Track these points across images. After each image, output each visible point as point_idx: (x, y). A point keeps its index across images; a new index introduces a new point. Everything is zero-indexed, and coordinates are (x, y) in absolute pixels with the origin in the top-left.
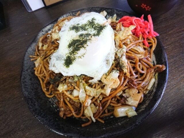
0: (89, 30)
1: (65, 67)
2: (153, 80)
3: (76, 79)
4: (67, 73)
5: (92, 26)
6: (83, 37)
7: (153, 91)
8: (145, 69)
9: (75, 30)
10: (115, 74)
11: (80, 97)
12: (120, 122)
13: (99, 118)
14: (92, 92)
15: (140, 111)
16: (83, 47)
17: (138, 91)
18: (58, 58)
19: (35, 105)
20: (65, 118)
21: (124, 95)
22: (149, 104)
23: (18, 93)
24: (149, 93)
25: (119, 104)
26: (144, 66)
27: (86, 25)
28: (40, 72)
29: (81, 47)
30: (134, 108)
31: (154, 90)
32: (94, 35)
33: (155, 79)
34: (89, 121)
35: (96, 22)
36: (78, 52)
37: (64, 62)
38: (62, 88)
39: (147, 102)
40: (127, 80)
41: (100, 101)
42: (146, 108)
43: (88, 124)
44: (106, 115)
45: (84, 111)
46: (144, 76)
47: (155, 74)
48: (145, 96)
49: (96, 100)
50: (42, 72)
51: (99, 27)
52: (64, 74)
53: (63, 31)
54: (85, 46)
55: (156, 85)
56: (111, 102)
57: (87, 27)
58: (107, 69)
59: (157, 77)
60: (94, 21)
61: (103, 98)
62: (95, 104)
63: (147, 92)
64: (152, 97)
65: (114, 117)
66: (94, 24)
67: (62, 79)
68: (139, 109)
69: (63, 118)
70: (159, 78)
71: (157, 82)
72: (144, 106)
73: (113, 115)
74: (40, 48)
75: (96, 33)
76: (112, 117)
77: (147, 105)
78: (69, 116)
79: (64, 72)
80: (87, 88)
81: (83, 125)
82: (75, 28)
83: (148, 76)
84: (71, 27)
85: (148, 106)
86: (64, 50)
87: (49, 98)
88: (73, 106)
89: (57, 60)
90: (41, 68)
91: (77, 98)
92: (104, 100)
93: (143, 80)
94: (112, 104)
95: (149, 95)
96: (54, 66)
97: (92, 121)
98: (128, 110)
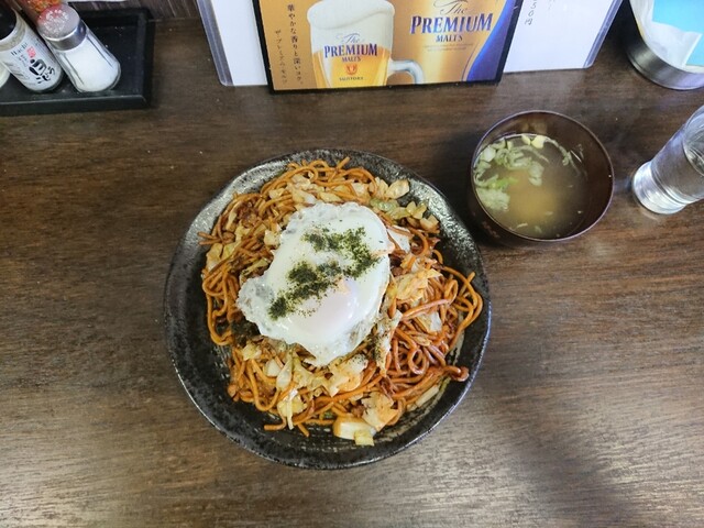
0: (344, 252)
1: (268, 316)
2: (435, 390)
3: (282, 349)
4: (269, 329)
5: (353, 247)
6: (324, 273)
7: (423, 411)
8: (426, 364)
9: (314, 244)
10: (358, 366)
11: (278, 379)
12: (338, 446)
13: (304, 424)
14: (305, 378)
15: (383, 440)
16: (317, 294)
17: (392, 403)
18: (261, 292)
19: (184, 353)
20: (236, 399)
21: (363, 401)
22: (404, 434)
23: (150, 303)
24: (415, 412)
25: (349, 414)
26: (427, 358)
27: (342, 238)
28: (216, 286)
29: (312, 293)
30: (373, 432)
31: (427, 412)
32: (348, 272)
33: (440, 389)
34: (281, 422)
35: (364, 240)
36: (303, 301)
37: (270, 305)
38: (249, 353)
39: (404, 429)
40: (379, 379)
41: (315, 398)
42: (395, 439)
43: (279, 427)
44: (318, 422)
45: (277, 403)
46: (418, 378)
47: (445, 378)
48: (406, 414)
49: (307, 394)
50: (217, 289)
51: (364, 257)
52: (263, 331)
53: (290, 232)
54: (321, 294)
55: (435, 402)
56: (334, 406)
57: (341, 244)
58: (346, 349)
59: (444, 386)
60: (361, 236)
61: (323, 395)
62: (302, 399)
63: (413, 408)
64: (415, 423)
65: (331, 433)
66: (358, 245)
67: (255, 339)
68: (383, 437)
69: (232, 399)
70: (447, 391)
71: (439, 398)
72: (394, 435)
73: (330, 427)
74: (228, 226)
75: (354, 268)
76: (328, 430)
77: (400, 433)
78: (246, 400)
79: (264, 325)
80: (299, 368)
81: (266, 427)
82: (317, 241)
83: (426, 380)
84: (310, 234)
85: (400, 437)
86: (277, 280)
87: (216, 345)
88: (259, 384)
89: (258, 294)
90: (220, 280)
91: (272, 381)
92: (322, 399)
93: (414, 384)
94: (335, 410)
95: (413, 415)
96: (248, 302)
97: (287, 426)
98: (360, 432)
